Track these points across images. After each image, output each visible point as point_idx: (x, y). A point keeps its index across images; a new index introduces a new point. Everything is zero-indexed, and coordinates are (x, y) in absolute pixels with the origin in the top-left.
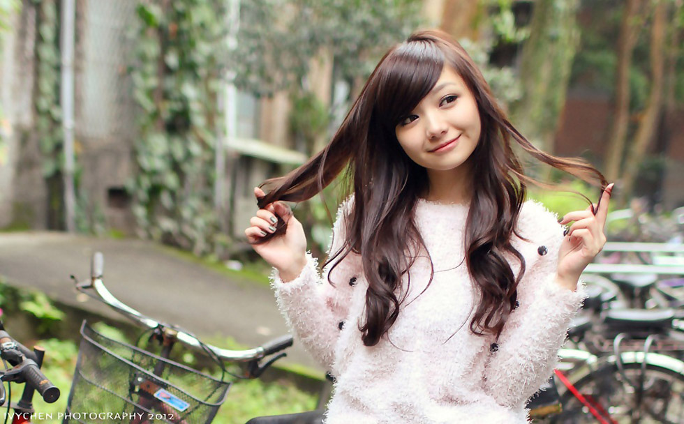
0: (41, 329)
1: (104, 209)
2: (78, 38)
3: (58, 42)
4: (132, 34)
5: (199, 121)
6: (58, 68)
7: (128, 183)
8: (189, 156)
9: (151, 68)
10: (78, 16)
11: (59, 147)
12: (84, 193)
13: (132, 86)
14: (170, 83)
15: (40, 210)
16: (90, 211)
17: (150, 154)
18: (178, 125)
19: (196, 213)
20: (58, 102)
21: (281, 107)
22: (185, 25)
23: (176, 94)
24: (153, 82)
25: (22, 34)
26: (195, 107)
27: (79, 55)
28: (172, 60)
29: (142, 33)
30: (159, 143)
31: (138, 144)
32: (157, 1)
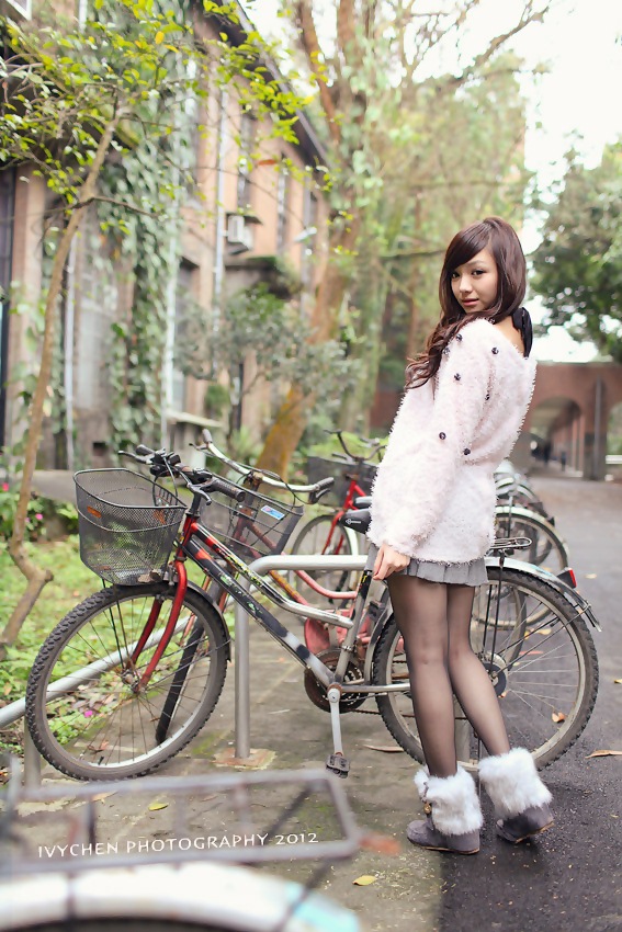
0: (70, 527)
1: (91, 456)
2: (75, 344)
3: (62, 345)
4: (109, 341)
5: (151, 398)
6: (63, 362)
7: (107, 439)
8: (145, 420)
9: (121, 364)
10: (75, 329)
11: (63, 414)
12: (79, 445)
13: (109, 375)
14: (132, 373)
15: (50, 456)
16: (80, 456)
17: (120, 420)
18: (138, 401)
20: (62, 384)
21: (201, 387)
22: (142, 336)
23: (136, 381)
24: (122, 373)
26: (149, 389)
27: (75, 354)
28: (134, 359)
29: (116, 340)
30: (126, 413)
31: (112, 413)
32: (124, 320)
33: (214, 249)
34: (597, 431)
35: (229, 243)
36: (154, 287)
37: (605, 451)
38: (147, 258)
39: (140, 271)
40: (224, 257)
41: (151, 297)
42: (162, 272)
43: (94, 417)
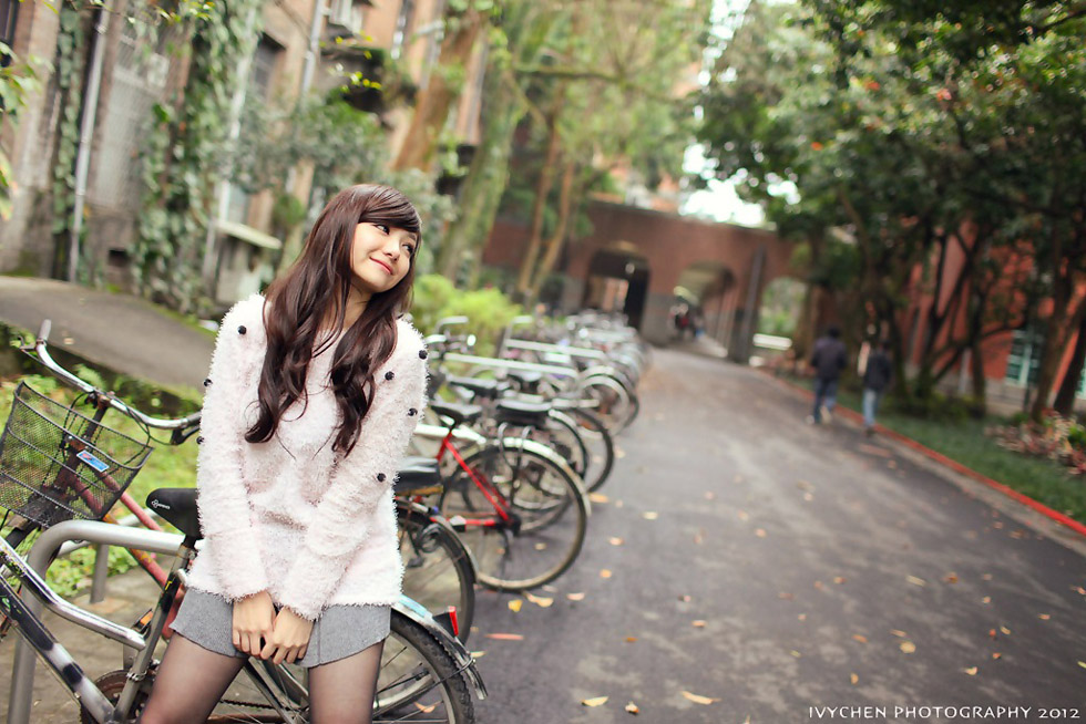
1: (105, 266)
2: (97, 122)
3: (79, 124)
4: (146, 125)
5: (196, 204)
6: (77, 145)
7: (130, 248)
8: (184, 231)
9: (159, 156)
10: (100, 104)
11: (70, 210)
12: (88, 251)
13: (141, 169)
14: (175, 170)
15: (46, 260)
16: (92, 267)
17: (150, 226)
18: (178, 204)
19: (185, 278)
20: (73, 173)
21: (266, 202)
22: (193, 126)
23: (178, 179)
24: (160, 167)
25: (47, 112)
26: (194, 192)
27: (97, 136)
28: (179, 152)
29: (156, 126)
30: (159, 218)
31: (142, 217)
32: (172, 103)
33: (309, 30)
34: (749, 306)
35: (329, 24)
36: (216, 66)
37: (756, 328)
38: (212, 30)
39: (200, 45)
40: (320, 40)
41: (212, 77)
42: (230, 49)
43: (117, 220)
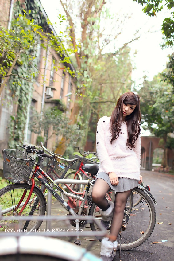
1: (1, 155)
4: (9, 121)
5: (21, 139)
9: (12, 128)
13: (9, 131)
14: (16, 131)
17: (11, 144)
18: (17, 139)
21: (35, 136)
22: (19, 120)
23: (17, 133)
24: (13, 131)
26: (20, 136)
28: (17, 127)
29: (11, 121)
30: (13, 142)
31: (9, 142)
32: (14, 115)
33: (42, 97)
34: (150, 156)
35: (46, 95)
36: (24, 106)
37: (152, 162)
38: (22, 98)
39: (20, 101)
40: (45, 99)
41: (23, 109)
42: (26, 102)
43: (4, 143)
